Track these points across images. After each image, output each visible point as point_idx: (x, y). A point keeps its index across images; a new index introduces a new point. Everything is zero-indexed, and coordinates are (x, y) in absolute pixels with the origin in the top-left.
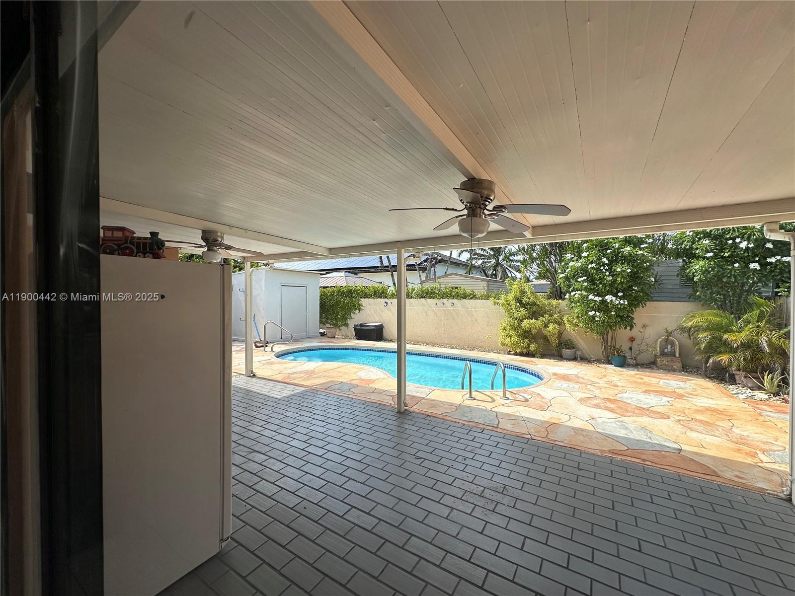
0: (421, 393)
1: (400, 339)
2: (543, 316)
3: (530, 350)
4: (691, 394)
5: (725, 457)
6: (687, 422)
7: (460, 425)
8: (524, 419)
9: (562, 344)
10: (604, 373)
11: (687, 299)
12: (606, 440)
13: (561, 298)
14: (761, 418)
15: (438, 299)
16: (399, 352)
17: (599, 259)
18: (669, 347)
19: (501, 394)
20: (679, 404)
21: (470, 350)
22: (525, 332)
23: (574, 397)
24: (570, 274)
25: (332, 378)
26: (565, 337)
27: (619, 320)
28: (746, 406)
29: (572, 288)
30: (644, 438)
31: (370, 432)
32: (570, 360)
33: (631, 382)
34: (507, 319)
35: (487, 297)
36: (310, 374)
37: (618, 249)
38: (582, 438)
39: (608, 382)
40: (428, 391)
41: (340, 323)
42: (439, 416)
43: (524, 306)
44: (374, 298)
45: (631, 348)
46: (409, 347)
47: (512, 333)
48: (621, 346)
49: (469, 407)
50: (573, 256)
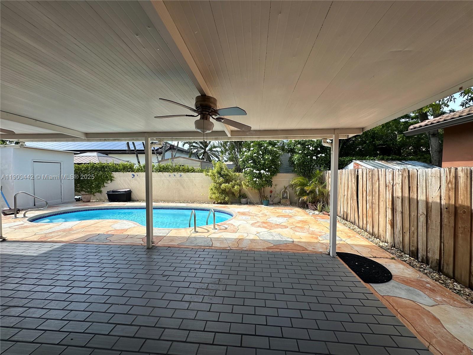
0: (163, 233)
1: (148, 200)
2: (232, 182)
3: (225, 201)
4: (294, 215)
5: (308, 241)
6: (295, 228)
7: (190, 249)
8: (226, 239)
9: (241, 196)
10: (260, 209)
11: (292, 172)
12: (264, 243)
13: (240, 172)
14: (318, 222)
15: (171, 172)
16: (147, 208)
17: (258, 152)
18: (285, 194)
19: (212, 227)
20: (291, 220)
21: (192, 203)
22: (223, 190)
23: (249, 223)
24: (245, 159)
25: (90, 232)
26: (242, 193)
27: (267, 182)
28: (313, 218)
29: (246, 166)
30: (280, 239)
31: (127, 266)
32: (245, 204)
33: (272, 213)
34: (213, 184)
35: (201, 171)
36: (69, 231)
37: (266, 147)
38: (254, 244)
39: (262, 214)
40: (167, 231)
41: (94, 191)
42: (176, 246)
43: (222, 176)
44: (123, 172)
45: (271, 196)
46: (155, 204)
47: (216, 191)
48: (267, 195)
49: (195, 237)
50: (246, 150)
